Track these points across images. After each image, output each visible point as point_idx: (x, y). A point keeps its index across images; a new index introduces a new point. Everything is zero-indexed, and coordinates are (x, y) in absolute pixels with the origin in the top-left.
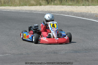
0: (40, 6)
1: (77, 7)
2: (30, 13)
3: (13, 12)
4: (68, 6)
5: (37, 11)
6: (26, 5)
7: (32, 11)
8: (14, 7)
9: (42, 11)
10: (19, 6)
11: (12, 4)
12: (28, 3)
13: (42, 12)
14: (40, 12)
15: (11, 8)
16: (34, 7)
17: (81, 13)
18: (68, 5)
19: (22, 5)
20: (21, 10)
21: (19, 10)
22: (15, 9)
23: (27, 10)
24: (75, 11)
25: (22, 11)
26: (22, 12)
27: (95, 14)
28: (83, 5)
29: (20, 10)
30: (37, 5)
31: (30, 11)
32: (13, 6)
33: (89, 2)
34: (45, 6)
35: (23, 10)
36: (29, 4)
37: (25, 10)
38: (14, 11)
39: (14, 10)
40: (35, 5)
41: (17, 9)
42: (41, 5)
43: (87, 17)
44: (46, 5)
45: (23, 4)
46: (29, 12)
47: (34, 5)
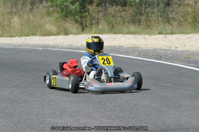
0: (66, 36)
1: (147, 36)
2: (42, 51)
3: (5, 49)
4: (127, 36)
5: (58, 46)
6: (35, 35)
7: (47, 46)
8: (10, 38)
9: (69, 47)
10: (20, 36)
11: (4, 31)
12: (39, 29)
13: (69, 49)
14: (65, 48)
15: (2, 40)
16: (52, 37)
17: (155, 50)
18: (127, 34)
19: (26, 33)
20: (24, 44)
21: (20, 46)
22: (11, 43)
23: (36, 46)
24: (142, 47)
25: (27, 47)
26: (26, 49)
27: (185, 52)
28: (160, 33)
29: (22, 44)
30: (58, 34)
31: (44, 47)
32: (7, 37)
33: (173, 27)
34: (77, 36)
35: (28, 45)
36: (41, 31)
37: (33, 45)
38: (8, 47)
39: (9, 45)
40: (55, 33)
41: (14, 43)
42: (67, 33)
43: (167, 60)
44: (79, 34)
45: (28, 33)
46: (40, 49)
47: (52, 33)
